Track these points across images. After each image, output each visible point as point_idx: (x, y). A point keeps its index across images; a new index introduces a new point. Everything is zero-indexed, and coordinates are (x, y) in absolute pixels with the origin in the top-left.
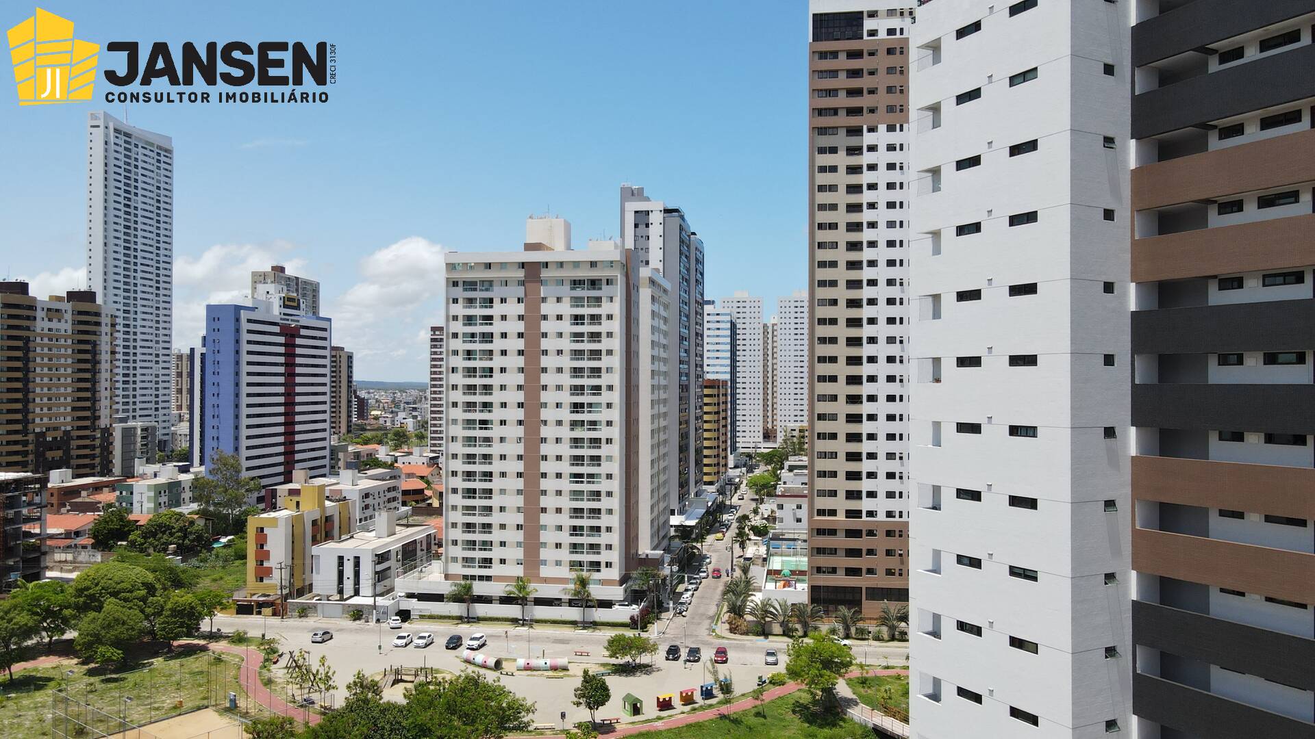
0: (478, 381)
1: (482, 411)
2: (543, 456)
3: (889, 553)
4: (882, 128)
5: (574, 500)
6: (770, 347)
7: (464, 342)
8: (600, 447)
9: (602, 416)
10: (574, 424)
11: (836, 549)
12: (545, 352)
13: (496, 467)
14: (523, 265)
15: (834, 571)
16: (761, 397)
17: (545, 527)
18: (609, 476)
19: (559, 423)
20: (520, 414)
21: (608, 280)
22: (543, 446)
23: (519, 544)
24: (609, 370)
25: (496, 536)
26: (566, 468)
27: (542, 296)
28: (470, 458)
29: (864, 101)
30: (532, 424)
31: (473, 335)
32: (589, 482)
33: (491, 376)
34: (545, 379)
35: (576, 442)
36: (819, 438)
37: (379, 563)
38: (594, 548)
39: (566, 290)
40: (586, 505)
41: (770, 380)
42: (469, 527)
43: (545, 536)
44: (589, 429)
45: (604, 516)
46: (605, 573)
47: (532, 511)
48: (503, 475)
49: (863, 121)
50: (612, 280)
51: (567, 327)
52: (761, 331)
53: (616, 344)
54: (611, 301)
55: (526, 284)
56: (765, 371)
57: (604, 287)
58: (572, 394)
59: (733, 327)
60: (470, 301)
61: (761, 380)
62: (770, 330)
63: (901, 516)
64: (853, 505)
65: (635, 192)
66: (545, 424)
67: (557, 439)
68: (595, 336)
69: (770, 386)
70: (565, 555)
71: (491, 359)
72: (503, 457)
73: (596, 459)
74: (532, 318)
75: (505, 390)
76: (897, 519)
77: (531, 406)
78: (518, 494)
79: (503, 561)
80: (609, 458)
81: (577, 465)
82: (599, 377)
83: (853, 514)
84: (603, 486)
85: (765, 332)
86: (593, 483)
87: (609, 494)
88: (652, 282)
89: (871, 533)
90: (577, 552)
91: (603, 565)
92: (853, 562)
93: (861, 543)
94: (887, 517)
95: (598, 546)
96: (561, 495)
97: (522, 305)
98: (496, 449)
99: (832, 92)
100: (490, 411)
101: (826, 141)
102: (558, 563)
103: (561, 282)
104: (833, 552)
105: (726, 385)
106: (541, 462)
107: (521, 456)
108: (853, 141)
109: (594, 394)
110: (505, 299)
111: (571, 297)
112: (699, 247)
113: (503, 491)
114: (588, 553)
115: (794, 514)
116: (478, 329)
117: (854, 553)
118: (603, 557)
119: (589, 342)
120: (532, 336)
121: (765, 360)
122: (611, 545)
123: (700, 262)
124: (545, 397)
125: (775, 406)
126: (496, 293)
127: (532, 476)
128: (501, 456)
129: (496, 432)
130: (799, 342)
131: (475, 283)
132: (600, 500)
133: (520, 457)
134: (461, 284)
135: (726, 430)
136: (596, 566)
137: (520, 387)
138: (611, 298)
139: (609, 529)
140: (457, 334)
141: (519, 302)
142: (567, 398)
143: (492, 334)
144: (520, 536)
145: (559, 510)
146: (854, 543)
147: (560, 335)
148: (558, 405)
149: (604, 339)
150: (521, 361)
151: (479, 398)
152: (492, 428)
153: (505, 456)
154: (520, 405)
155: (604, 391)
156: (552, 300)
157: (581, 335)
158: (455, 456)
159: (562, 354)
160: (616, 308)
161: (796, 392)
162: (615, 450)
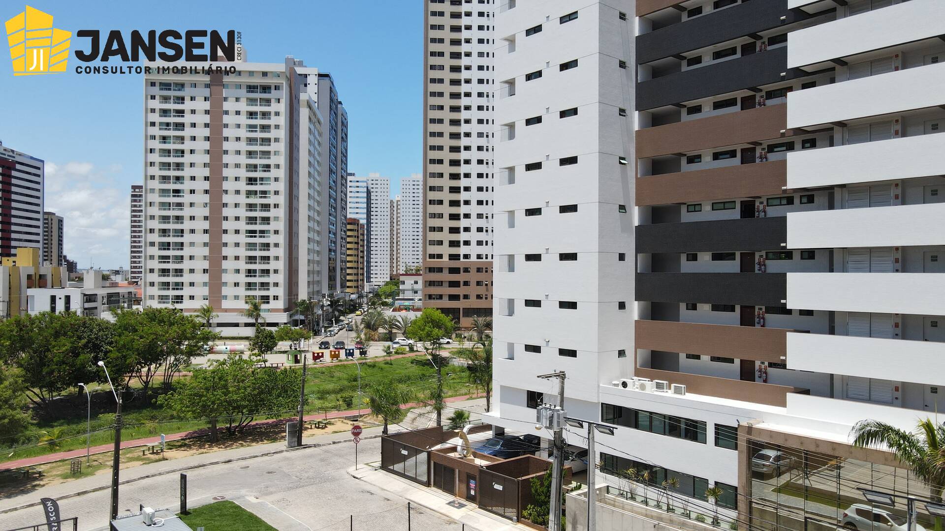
0: (172, 160)
1: (176, 183)
2: (224, 217)
3: (479, 283)
5: (249, 250)
6: (395, 217)
7: (160, 129)
8: (269, 211)
9: (271, 187)
10: (249, 193)
11: (442, 282)
12: (226, 139)
13: (187, 225)
15: (440, 297)
16: (389, 253)
17: (225, 271)
18: (276, 232)
19: (238, 192)
20: (206, 185)
21: (275, 86)
22: (224, 209)
23: (205, 284)
24: (276, 153)
25: (186, 278)
26: (243, 226)
27: (224, 96)
28: (165, 219)
30: (215, 193)
31: (168, 124)
32: (261, 237)
33: (183, 156)
34: (226, 159)
35: (251, 207)
36: (430, 203)
37: (87, 302)
38: (265, 286)
39: (243, 93)
40: (258, 253)
41: (395, 241)
42: (165, 272)
43: (225, 278)
44: (261, 197)
45: (272, 261)
46: (273, 304)
47: (216, 258)
48: (192, 231)
50: (279, 86)
51: (243, 120)
52: (389, 206)
53: (282, 134)
54: (279, 102)
55: (211, 87)
56: (392, 234)
57: (273, 91)
58: (248, 171)
59: (369, 193)
60: (166, 99)
61: (389, 241)
62: (395, 205)
63: (487, 258)
64: (454, 251)
65: (297, 63)
66: (227, 193)
67: (236, 204)
68: (265, 128)
69: (395, 245)
70: (242, 291)
71: (183, 143)
72: (192, 218)
73: (266, 220)
74: (216, 114)
75: (194, 167)
76: (484, 260)
77: (215, 179)
78: (204, 246)
79: (192, 298)
80: (276, 219)
81: (252, 224)
82: (269, 158)
83: (454, 257)
84: (271, 239)
85: (392, 206)
86: (264, 237)
87: (276, 245)
88: (310, 107)
89: (466, 270)
90: (251, 289)
91: (271, 298)
92: (454, 291)
93: (460, 277)
94: (477, 258)
95: (268, 284)
96: (238, 246)
97: (208, 103)
98: (186, 212)
100: (181, 183)
102: (236, 297)
103: (239, 86)
104: (440, 284)
105: (364, 228)
106: (223, 222)
107: (207, 217)
109: (265, 171)
110: (195, 98)
111: (247, 98)
112: (344, 114)
113: (192, 244)
114: (260, 289)
116: (172, 120)
117: (454, 284)
118: (272, 291)
119: (261, 132)
120: (216, 126)
121: (392, 226)
122: (277, 283)
123: (345, 125)
124: (226, 172)
125: (398, 259)
126: (187, 93)
127: (215, 232)
129: (186, 199)
131: (169, 85)
132: (269, 250)
133: (206, 218)
134: (157, 84)
135: (363, 260)
136: (266, 299)
137: (206, 165)
138: (279, 99)
139: (276, 271)
140: (154, 123)
141: (205, 100)
142: (243, 173)
143: (184, 123)
144: (206, 278)
145: (237, 258)
146: (454, 277)
147: (238, 126)
148: (237, 179)
149: (273, 130)
150: (207, 145)
151: (173, 173)
152: (183, 196)
153: (194, 217)
154: (206, 178)
155: (272, 169)
156: (232, 100)
157: (255, 126)
158: (152, 217)
159: (240, 140)
160: (282, 107)
161: (414, 245)
162: (281, 213)
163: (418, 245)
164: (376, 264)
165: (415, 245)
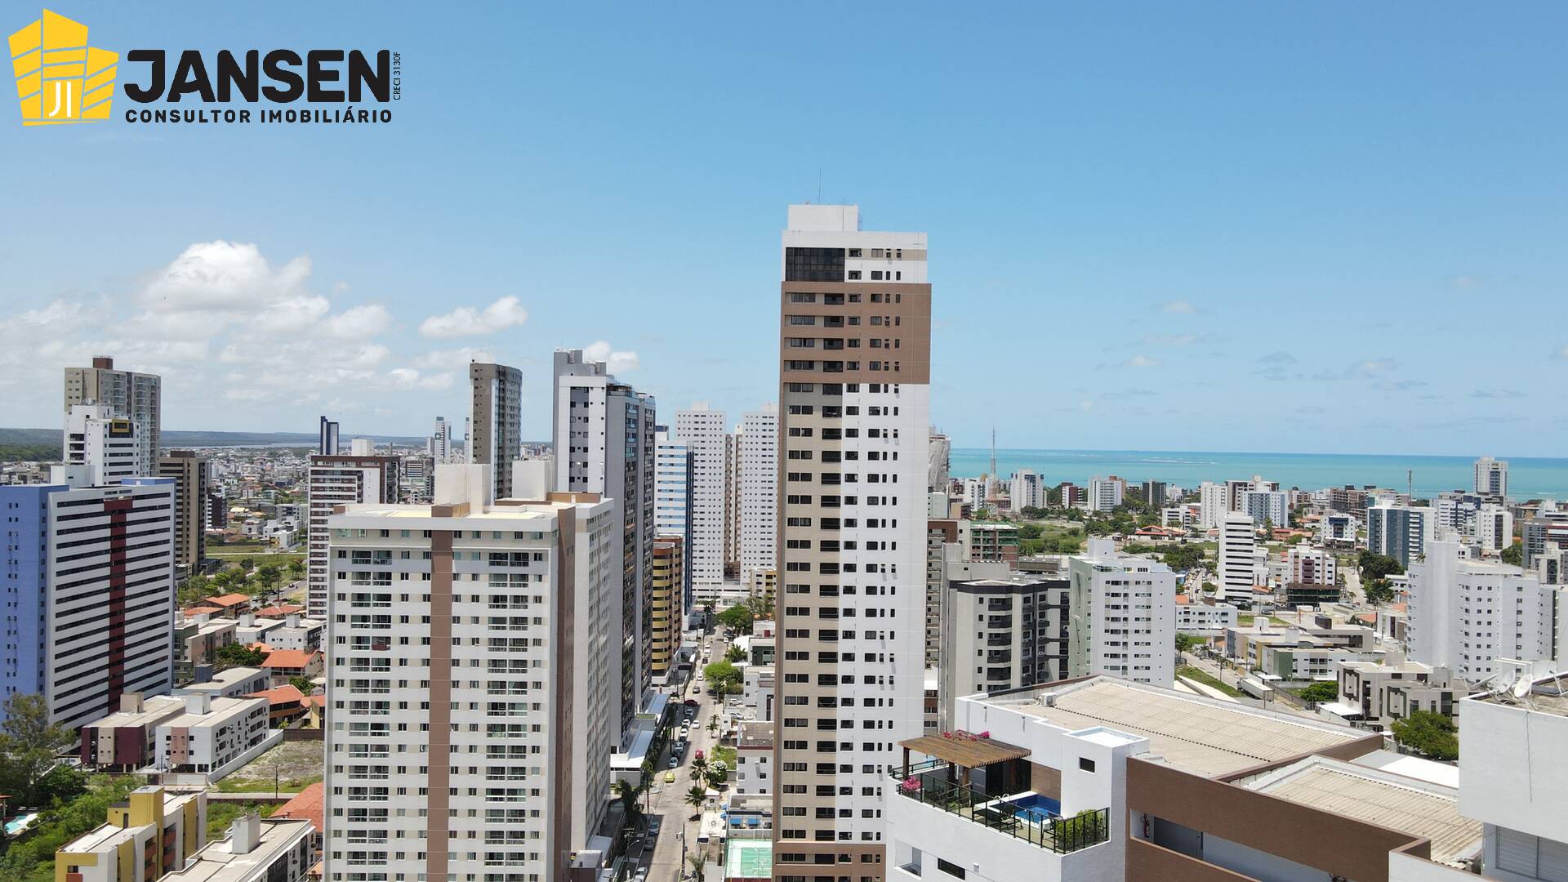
0: (370, 675)
1: (376, 713)
2: (452, 768)
3: (864, 880)
4: (864, 387)
5: (491, 821)
6: (733, 462)
7: (353, 626)
9: (527, 719)
10: (492, 729)
11: (804, 877)
12: (457, 641)
13: (392, 781)
14: (428, 534)
17: (453, 855)
18: (535, 792)
19: (474, 727)
20: (425, 716)
21: (536, 554)
22: (452, 756)
23: (420, 876)
24: (535, 663)
25: (391, 867)
26: (482, 782)
27: (454, 571)
28: (360, 770)
29: (844, 355)
30: (439, 728)
31: (365, 618)
32: (510, 800)
33: (388, 670)
34: (456, 673)
35: (495, 750)
39: (484, 566)
40: (506, 827)
41: (733, 502)
42: (357, 857)
43: (454, 866)
44: (511, 735)
45: (528, 840)
47: (438, 835)
48: (402, 791)
49: (843, 378)
50: (541, 555)
51: (484, 610)
53: (546, 632)
54: (540, 580)
55: (434, 557)
57: (532, 562)
58: (490, 692)
59: (690, 457)
60: (363, 576)
62: (734, 442)
63: (878, 838)
64: (824, 825)
65: (573, 361)
66: (456, 729)
67: (471, 747)
68: (520, 622)
69: (733, 509)
71: (388, 649)
72: (402, 770)
73: (519, 772)
74: (441, 600)
75: (405, 686)
76: (874, 841)
77: (439, 706)
78: (420, 815)
80: (536, 770)
81: (496, 778)
82: (524, 671)
83: (825, 835)
84: (527, 803)
85: (728, 443)
86: (516, 800)
87: (535, 813)
88: (591, 521)
89: (844, 858)
93: (833, 870)
94: (863, 839)
96: (474, 816)
97: (428, 583)
98: (392, 760)
99: (805, 342)
100: (385, 713)
101: (800, 399)
104: (801, 880)
105: (681, 551)
106: (451, 775)
107: (426, 768)
108: (831, 401)
109: (518, 692)
110: (407, 575)
111: (491, 575)
113: (401, 812)
115: (758, 769)
116: (372, 611)
119: (512, 628)
120: (440, 621)
121: (728, 478)
122: (537, 876)
124: (456, 695)
125: (738, 532)
126: (395, 566)
127: (438, 792)
128: (399, 767)
129: (392, 738)
130: (767, 465)
131: (367, 554)
132: (523, 821)
133: (423, 770)
134: (349, 555)
137: (424, 684)
138: (540, 576)
139: (534, 856)
140: (344, 616)
141: (424, 579)
142: (484, 697)
143: (390, 617)
144: (422, 866)
145: (472, 834)
146: (824, 870)
147: (476, 620)
148: (472, 706)
149: (531, 625)
150: (426, 652)
151: (371, 697)
152: (388, 734)
153: (404, 768)
154: (424, 705)
155: (530, 689)
156: (466, 577)
157: (502, 620)
158: (339, 769)
159: (478, 643)
160: (545, 588)
161: (763, 523)
162: (543, 761)
163: (770, 523)
164: (701, 554)
165: (766, 523)
